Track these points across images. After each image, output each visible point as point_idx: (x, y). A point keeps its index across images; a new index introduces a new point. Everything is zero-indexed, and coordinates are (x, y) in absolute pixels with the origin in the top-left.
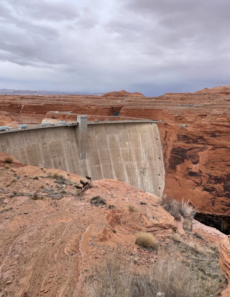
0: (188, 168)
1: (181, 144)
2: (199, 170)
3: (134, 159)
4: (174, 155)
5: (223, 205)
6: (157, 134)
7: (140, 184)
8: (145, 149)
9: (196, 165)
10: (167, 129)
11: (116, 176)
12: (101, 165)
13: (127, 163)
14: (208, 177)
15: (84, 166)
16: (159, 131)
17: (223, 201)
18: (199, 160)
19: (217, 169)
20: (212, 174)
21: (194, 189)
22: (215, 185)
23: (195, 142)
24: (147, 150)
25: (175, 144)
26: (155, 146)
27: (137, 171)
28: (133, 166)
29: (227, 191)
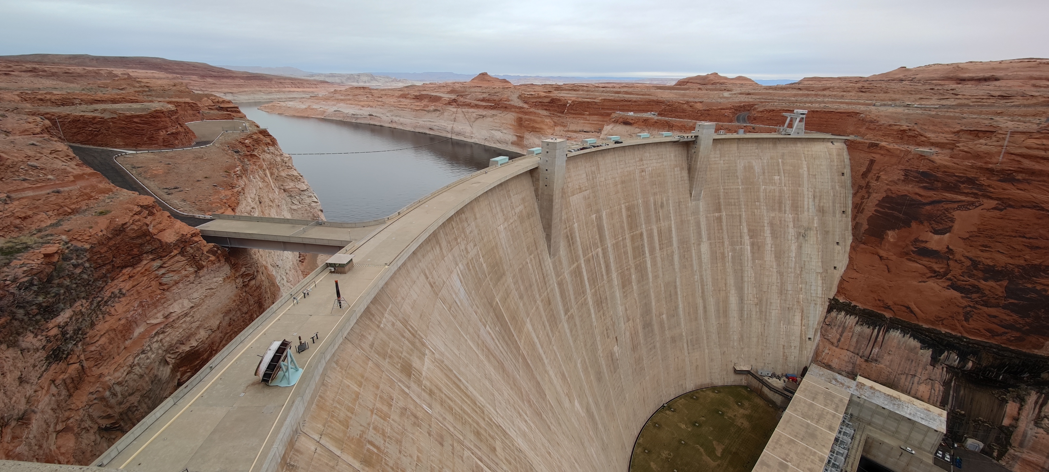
0: (916, 240)
1: (910, 189)
2: (948, 248)
3: (787, 209)
4: (887, 210)
5: (994, 323)
6: (843, 163)
7: (794, 255)
8: (814, 191)
9: (942, 236)
10: (873, 155)
11: (749, 235)
12: (724, 214)
13: (772, 215)
14: (968, 263)
15: (696, 212)
16: (848, 157)
17: (995, 317)
18: (951, 227)
19: (998, 251)
20: (979, 259)
21: (924, 282)
22: (984, 282)
23: (949, 188)
24: (818, 194)
25: (892, 188)
26: (837, 187)
27: (791, 231)
28: (785, 221)
29: (1012, 298)
